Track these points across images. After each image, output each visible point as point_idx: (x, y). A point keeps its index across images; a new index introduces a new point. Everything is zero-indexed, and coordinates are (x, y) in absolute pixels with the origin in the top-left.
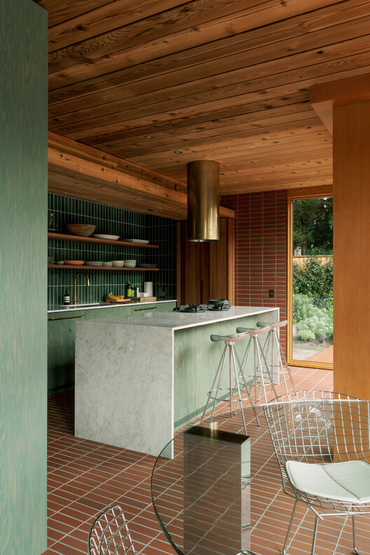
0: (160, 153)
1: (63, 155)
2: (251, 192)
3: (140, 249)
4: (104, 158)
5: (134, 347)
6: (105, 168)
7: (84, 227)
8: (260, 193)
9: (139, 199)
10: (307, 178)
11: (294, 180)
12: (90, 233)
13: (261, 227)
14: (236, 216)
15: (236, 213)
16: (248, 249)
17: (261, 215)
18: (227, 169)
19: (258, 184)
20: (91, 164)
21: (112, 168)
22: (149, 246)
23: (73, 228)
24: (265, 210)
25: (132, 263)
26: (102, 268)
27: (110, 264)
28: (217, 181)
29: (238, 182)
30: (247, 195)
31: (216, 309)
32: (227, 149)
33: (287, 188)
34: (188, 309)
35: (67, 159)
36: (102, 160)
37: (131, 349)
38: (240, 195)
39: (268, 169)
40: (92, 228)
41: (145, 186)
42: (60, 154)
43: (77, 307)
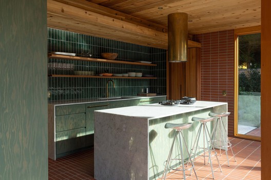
0: (150, 9)
1: (88, 12)
2: (211, 31)
3: (146, 66)
4: (116, 14)
5: (126, 128)
6: (115, 19)
7: (110, 54)
8: (217, 32)
9: (140, 38)
10: (247, 21)
11: (239, 23)
12: (115, 58)
13: (217, 53)
14: (202, 47)
15: (202, 44)
16: (209, 66)
17: (218, 45)
18: (194, 18)
19: (215, 26)
20: (106, 17)
21: (122, 20)
22: (152, 65)
23: (105, 55)
24: (220, 42)
25: (140, 75)
26: (122, 78)
27: (127, 75)
28: (186, 25)
29: (202, 26)
30: (209, 33)
31: (185, 103)
32: (191, 5)
33: (234, 28)
34: (167, 103)
35: (89, 15)
36: (115, 15)
37: (124, 130)
38: (204, 34)
39: (220, 16)
40: (115, 55)
41: (142, 30)
42: (85, 11)
43: (108, 99)
